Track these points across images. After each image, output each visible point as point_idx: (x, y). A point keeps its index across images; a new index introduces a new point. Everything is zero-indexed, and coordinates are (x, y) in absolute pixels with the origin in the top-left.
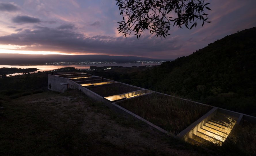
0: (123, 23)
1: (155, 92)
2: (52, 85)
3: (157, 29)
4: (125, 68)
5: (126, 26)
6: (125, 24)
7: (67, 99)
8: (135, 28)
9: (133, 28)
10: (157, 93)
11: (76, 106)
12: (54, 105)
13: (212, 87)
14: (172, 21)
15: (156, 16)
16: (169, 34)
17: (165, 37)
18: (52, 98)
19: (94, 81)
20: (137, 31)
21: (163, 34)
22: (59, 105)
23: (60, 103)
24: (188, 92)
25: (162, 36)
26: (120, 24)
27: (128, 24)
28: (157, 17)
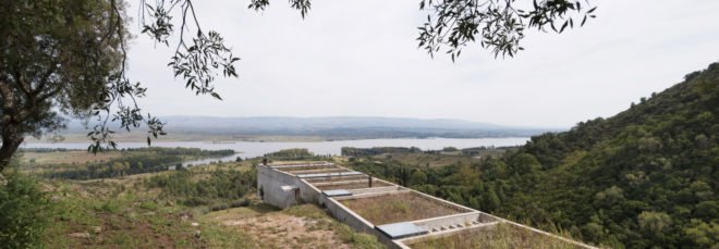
0: (428, 29)
1: (504, 221)
2: (265, 190)
3: (494, 39)
4: (426, 152)
5: (433, 34)
6: (432, 31)
7: (297, 223)
8: (451, 39)
9: (446, 39)
10: (512, 225)
11: (316, 239)
12: (275, 233)
13: (694, 221)
14: (526, 16)
15: (492, 9)
16: (521, 49)
17: (511, 54)
18: (269, 218)
19: (352, 184)
20: (455, 43)
21: (509, 47)
22: (283, 233)
23: (285, 230)
24: (607, 231)
25: (507, 52)
26: (422, 31)
27: (437, 30)
28: (495, 11)
